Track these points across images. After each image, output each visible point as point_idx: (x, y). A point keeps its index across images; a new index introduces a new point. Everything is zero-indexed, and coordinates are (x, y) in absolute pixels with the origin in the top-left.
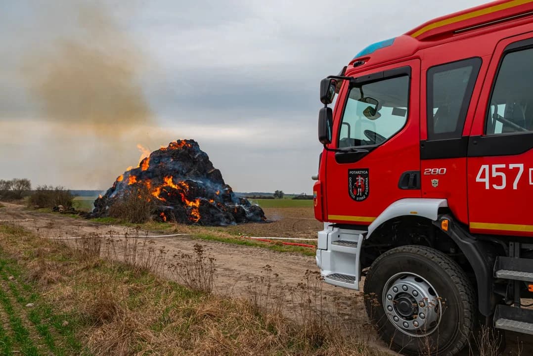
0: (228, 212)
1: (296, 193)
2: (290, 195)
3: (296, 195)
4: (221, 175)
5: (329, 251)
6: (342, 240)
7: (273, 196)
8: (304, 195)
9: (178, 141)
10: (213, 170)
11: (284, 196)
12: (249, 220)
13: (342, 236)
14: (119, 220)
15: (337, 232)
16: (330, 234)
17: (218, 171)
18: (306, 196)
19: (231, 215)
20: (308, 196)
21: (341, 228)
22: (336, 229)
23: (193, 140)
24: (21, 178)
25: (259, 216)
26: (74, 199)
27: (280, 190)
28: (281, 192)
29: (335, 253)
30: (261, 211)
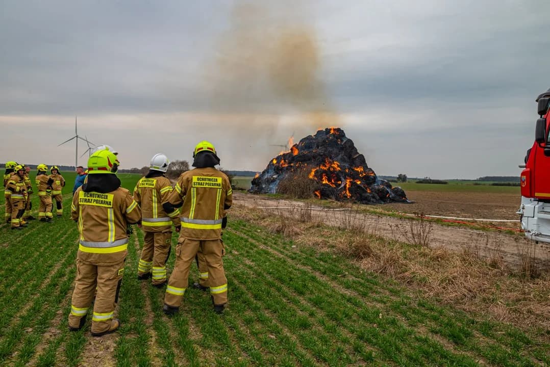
0: (373, 193)
1: (419, 178)
2: (413, 179)
3: (419, 179)
4: (365, 159)
5: (535, 218)
6: (545, 211)
7: (396, 180)
8: (428, 179)
9: (326, 129)
10: (357, 155)
11: (407, 180)
12: (393, 200)
13: (545, 208)
14: (286, 196)
15: (541, 206)
16: (537, 206)
17: (362, 156)
18: (431, 180)
19: (376, 195)
20: (433, 180)
21: (545, 202)
22: (541, 203)
23: (340, 129)
24: (181, 160)
25: (400, 197)
26: (234, 178)
27: (403, 174)
28: (404, 175)
29: (540, 219)
30: (403, 192)
